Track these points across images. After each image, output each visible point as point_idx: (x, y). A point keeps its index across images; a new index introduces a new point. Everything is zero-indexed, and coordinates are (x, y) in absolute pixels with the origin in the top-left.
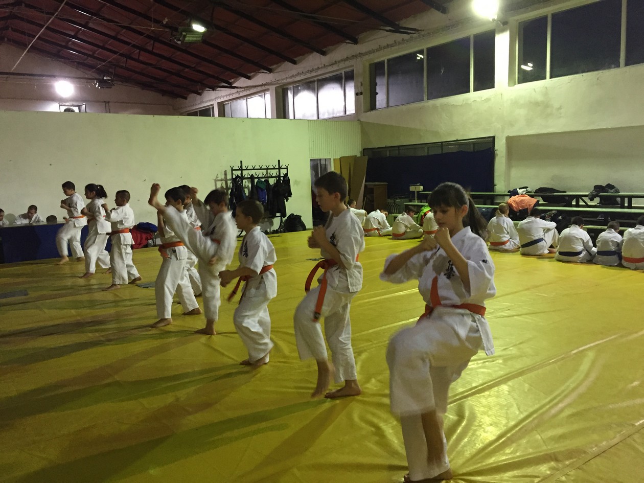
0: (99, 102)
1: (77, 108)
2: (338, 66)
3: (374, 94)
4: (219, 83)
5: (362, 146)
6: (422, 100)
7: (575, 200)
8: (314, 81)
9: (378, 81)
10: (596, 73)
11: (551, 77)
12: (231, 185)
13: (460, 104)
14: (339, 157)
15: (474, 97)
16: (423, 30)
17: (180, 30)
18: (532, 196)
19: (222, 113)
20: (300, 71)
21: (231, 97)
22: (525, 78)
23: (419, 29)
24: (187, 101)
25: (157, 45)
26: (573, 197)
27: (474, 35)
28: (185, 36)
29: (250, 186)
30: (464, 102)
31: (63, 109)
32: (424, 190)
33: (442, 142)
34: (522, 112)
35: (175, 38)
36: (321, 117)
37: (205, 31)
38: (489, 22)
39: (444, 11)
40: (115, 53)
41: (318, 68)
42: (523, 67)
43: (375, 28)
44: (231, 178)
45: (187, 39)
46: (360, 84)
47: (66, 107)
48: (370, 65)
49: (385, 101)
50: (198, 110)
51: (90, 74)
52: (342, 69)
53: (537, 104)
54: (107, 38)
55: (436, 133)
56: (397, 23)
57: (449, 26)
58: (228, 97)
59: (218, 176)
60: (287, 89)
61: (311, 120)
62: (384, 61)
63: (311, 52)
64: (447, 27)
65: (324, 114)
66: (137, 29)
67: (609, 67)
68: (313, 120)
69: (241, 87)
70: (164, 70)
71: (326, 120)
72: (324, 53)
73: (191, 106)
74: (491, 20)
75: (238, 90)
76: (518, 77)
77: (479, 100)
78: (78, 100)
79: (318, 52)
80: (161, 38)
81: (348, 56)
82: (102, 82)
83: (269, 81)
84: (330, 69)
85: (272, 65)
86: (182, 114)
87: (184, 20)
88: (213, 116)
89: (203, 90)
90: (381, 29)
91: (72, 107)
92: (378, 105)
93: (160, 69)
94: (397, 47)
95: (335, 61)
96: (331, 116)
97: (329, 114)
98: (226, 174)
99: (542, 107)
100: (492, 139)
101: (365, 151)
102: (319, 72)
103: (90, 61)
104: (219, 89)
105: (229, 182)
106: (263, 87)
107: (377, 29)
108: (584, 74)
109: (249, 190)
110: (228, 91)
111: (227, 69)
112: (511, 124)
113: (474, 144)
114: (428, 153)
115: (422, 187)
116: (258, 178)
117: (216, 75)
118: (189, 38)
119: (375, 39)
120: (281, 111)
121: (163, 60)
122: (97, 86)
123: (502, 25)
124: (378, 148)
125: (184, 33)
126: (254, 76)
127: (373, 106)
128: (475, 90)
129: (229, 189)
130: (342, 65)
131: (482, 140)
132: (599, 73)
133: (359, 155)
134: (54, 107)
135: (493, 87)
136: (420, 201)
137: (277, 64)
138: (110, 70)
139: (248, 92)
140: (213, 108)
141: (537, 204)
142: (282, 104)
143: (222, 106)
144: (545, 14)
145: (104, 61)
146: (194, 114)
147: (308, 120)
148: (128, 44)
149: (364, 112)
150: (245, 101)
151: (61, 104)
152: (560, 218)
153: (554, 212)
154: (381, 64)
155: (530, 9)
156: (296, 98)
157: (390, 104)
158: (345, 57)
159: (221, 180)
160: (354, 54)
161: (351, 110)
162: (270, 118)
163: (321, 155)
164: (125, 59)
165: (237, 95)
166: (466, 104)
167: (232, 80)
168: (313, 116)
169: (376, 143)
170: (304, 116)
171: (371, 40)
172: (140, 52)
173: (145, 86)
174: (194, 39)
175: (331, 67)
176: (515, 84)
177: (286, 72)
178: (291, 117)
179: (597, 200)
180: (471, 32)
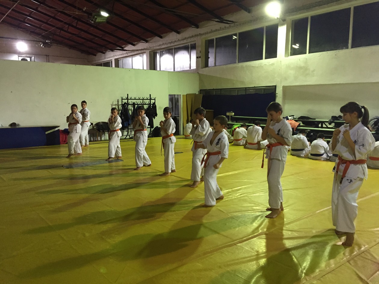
0: (42, 55)
1: (29, 58)
2: (187, 40)
3: (207, 58)
4: (116, 47)
5: (199, 88)
6: (235, 63)
7: (320, 124)
8: (172, 49)
9: (210, 50)
10: (335, 51)
11: (309, 53)
12: (121, 108)
13: (257, 66)
14: (186, 94)
15: (265, 62)
16: (237, 22)
17: (93, 15)
18: (296, 121)
19: (117, 65)
20: (164, 42)
21: (123, 56)
22: (294, 52)
23: (235, 21)
24: (96, 57)
25: (79, 23)
26: (319, 122)
27: (266, 26)
28: (96, 19)
29: (133, 109)
30: (259, 65)
31: (20, 58)
32: (235, 115)
33: (246, 88)
34: (292, 72)
35: (90, 20)
36: (176, 70)
37: (108, 16)
38: (275, 19)
39: (249, 11)
40: (54, 26)
41: (175, 41)
42: (294, 46)
43: (209, 19)
44: (121, 104)
45: (97, 20)
46: (199, 52)
47: (22, 58)
48: (206, 41)
49: (214, 62)
50: (103, 63)
51: (37, 38)
52: (189, 42)
53: (301, 68)
54: (49, 18)
55: (242, 82)
56: (222, 17)
57: (252, 21)
58: (121, 56)
59: (114, 102)
60: (156, 53)
61: (170, 72)
62: (214, 39)
63: (171, 32)
64: (251, 21)
65: (178, 68)
66: (68, 13)
67: (342, 49)
68: (171, 72)
69: (129, 50)
70: (83, 38)
71: (179, 72)
72: (178, 33)
73: (98, 60)
74: (276, 18)
75: (127, 52)
76: (291, 52)
77: (268, 64)
78: (30, 54)
79: (175, 32)
80: (82, 19)
81: (193, 35)
82: (45, 44)
83: (145, 47)
84: (182, 42)
85: (148, 38)
86: (93, 65)
87: (96, 9)
88: (112, 66)
89: (106, 51)
90: (213, 21)
91: (26, 58)
92: (210, 65)
93: (81, 37)
94: (221, 31)
95: (185, 38)
96: (182, 70)
97: (181, 68)
98: (118, 102)
99: (303, 70)
100: (274, 87)
101: (201, 91)
102: (176, 44)
103: (38, 30)
104: (115, 51)
105: (120, 106)
106: (142, 51)
107: (210, 20)
108: (328, 52)
109: (132, 111)
110: (121, 52)
111: (121, 39)
112: (286, 79)
113: (264, 89)
114: (238, 93)
115: (233, 113)
116: (137, 104)
117: (114, 43)
118: (99, 20)
119: (209, 26)
120: (153, 65)
121: (83, 32)
122: (42, 46)
123: (282, 22)
124: (209, 90)
125: (96, 17)
126: (137, 44)
127: (206, 65)
128: (266, 58)
129: (120, 110)
130: (189, 40)
131: (269, 87)
132: (336, 52)
133: (197, 93)
134: (15, 58)
135: (276, 57)
136: (232, 121)
137: (151, 38)
138: (50, 37)
139: (133, 54)
140: (112, 62)
141: (299, 126)
142: (153, 61)
143: (117, 61)
144: (307, 16)
145: (46, 31)
146: (100, 65)
147: (168, 72)
148: (62, 21)
149: (202, 68)
150: (131, 58)
151: (19, 56)
152: (312, 134)
153: (309, 130)
154: (212, 40)
155: (298, 13)
156: (162, 58)
157: (217, 64)
158: (191, 36)
159: (115, 105)
160: (197, 34)
161: (194, 66)
162: (146, 69)
163: (175, 92)
164: (60, 30)
165: (127, 55)
166: (260, 66)
167: (124, 46)
168: (171, 69)
169: (208, 87)
170: (166, 69)
171: (207, 26)
172: (68, 27)
173: (71, 47)
174: (102, 20)
175: (183, 41)
176: (289, 56)
177: (156, 43)
178: (158, 69)
179: (333, 124)
180: (264, 24)
